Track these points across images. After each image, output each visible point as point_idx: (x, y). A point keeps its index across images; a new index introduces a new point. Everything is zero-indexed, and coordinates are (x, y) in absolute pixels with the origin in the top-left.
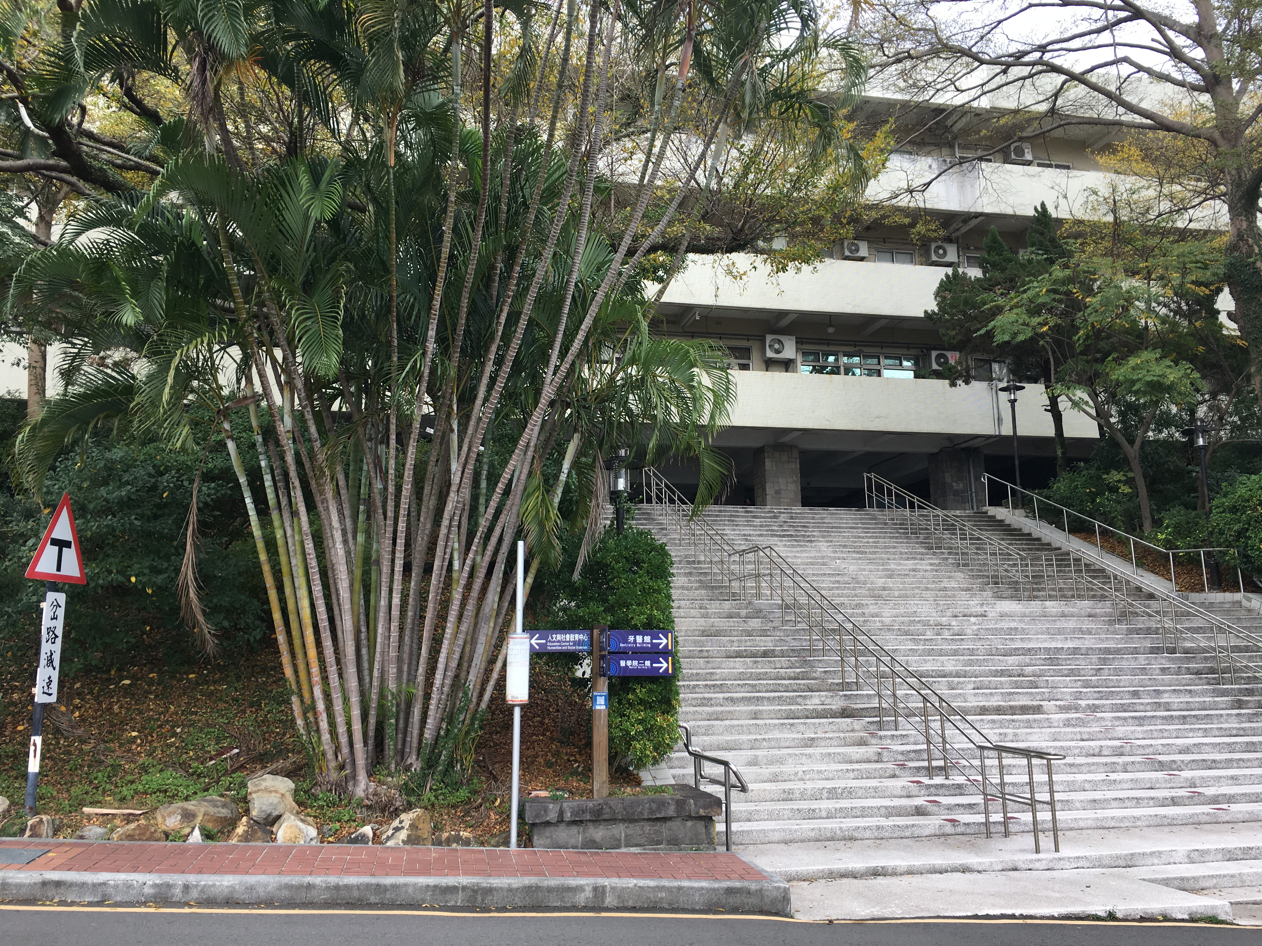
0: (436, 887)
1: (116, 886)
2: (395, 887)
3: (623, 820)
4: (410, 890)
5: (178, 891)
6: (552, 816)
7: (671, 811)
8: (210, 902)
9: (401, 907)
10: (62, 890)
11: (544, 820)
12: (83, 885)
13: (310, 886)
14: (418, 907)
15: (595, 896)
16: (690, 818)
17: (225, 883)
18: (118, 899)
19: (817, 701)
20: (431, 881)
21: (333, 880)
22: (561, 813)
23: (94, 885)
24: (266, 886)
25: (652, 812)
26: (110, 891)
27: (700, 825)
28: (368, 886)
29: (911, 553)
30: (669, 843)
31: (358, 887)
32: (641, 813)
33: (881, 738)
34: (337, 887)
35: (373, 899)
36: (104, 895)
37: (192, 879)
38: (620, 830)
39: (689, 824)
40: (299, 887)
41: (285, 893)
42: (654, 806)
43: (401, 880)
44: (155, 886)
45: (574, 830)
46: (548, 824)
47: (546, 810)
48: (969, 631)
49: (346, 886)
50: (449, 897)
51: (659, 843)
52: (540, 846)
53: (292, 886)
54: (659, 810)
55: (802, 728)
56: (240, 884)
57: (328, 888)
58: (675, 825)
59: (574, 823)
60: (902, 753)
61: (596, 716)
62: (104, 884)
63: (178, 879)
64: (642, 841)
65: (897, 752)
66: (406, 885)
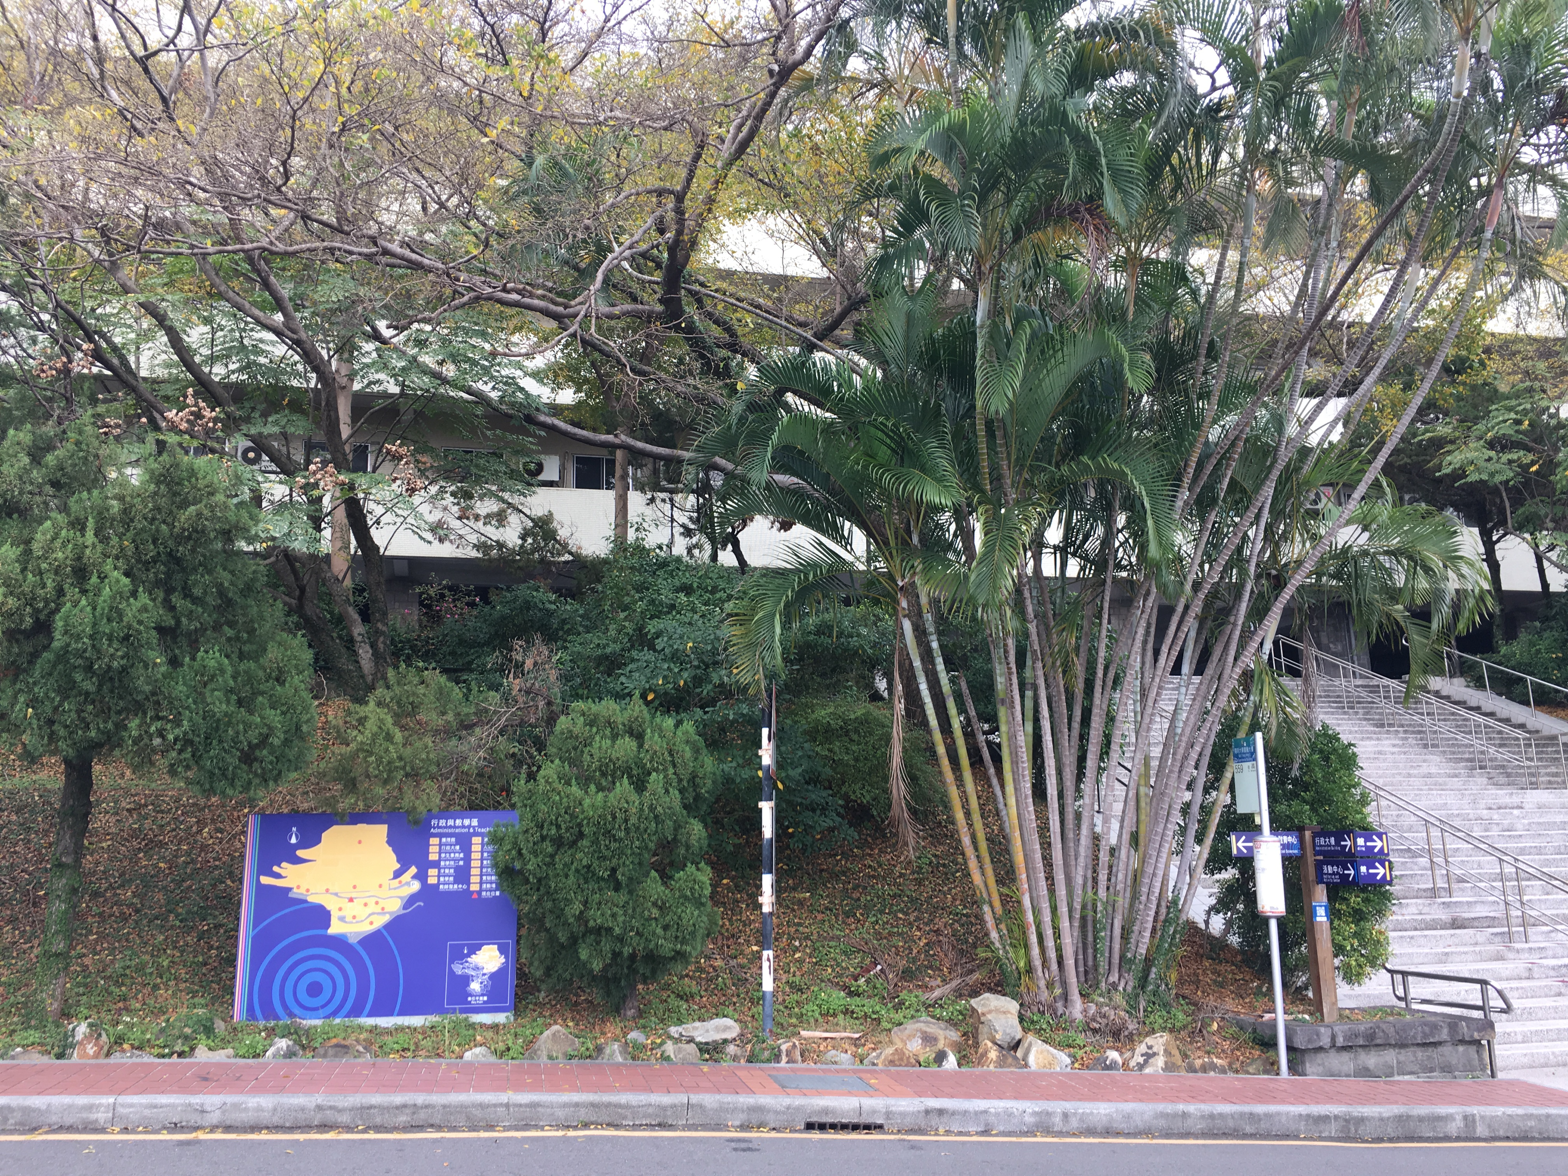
0: (1308, 1116)
1: (997, 1114)
2: (1268, 1116)
3: (1394, 1046)
4: (1284, 1119)
5: (1057, 1120)
6: (1325, 1041)
7: (1444, 1035)
8: (1090, 1132)
9: (1278, 1137)
10: (945, 1119)
11: (1317, 1045)
12: (965, 1113)
13: (1185, 1115)
14: (1297, 1138)
15: (1466, 1126)
16: (1462, 1042)
17: (1102, 1111)
18: (1002, 1128)
19: (1414, 910)
20: (1302, 1109)
21: (1206, 1108)
22: (1333, 1037)
23: (976, 1113)
24: (1142, 1114)
25: (1425, 1035)
26: (992, 1119)
27: (1472, 1049)
28: (1242, 1115)
29: (1362, 732)
30: (1443, 1070)
31: (1232, 1116)
32: (1414, 1037)
33: (1518, 951)
34: (1212, 1116)
35: (1249, 1129)
36: (987, 1125)
37: (1069, 1106)
38: (1390, 1056)
39: (1461, 1048)
40: (1175, 1115)
41: (1162, 1123)
42: (1427, 1029)
43: (1272, 1108)
44: (1035, 1114)
45: (1345, 1056)
46: (1321, 1049)
47: (1318, 1034)
48: (1520, 826)
49: (1221, 1115)
50: (1322, 1127)
51: (1432, 1070)
52: (1313, 1074)
53: (1168, 1115)
54: (1432, 1034)
55: (1422, 941)
56: (1117, 1111)
57: (1203, 1117)
58: (1447, 1050)
59: (1344, 1048)
60: (1553, 968)
61: (1317, 928)
62: (985, 1112)
63: (1057, 1107)
64: (1415, 1068)
65: (1548, 967)
66: (1278, 1114)
